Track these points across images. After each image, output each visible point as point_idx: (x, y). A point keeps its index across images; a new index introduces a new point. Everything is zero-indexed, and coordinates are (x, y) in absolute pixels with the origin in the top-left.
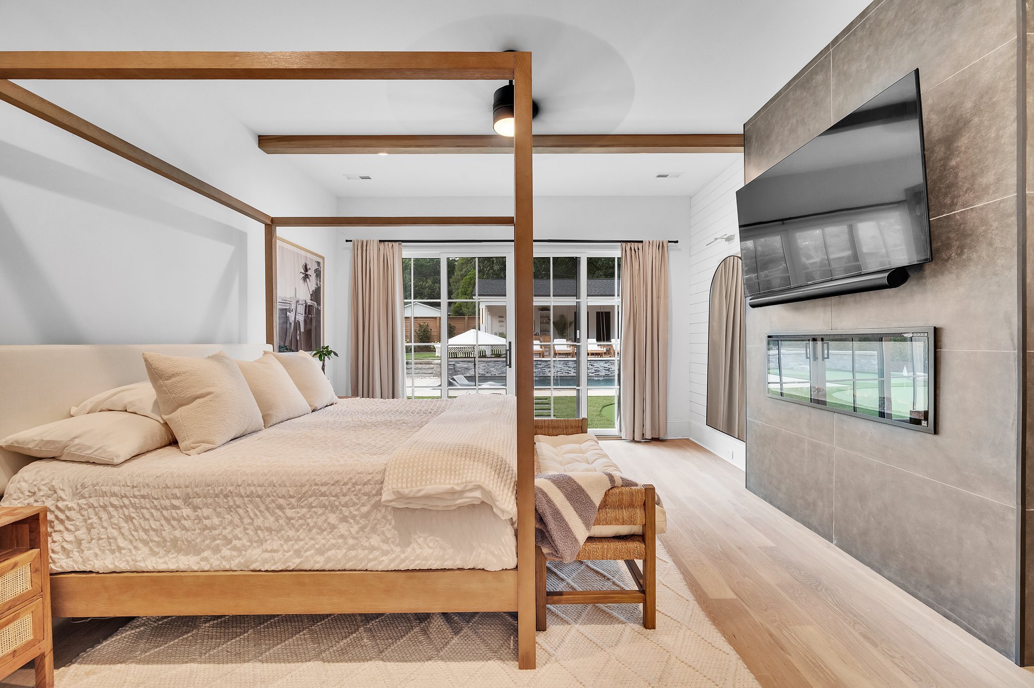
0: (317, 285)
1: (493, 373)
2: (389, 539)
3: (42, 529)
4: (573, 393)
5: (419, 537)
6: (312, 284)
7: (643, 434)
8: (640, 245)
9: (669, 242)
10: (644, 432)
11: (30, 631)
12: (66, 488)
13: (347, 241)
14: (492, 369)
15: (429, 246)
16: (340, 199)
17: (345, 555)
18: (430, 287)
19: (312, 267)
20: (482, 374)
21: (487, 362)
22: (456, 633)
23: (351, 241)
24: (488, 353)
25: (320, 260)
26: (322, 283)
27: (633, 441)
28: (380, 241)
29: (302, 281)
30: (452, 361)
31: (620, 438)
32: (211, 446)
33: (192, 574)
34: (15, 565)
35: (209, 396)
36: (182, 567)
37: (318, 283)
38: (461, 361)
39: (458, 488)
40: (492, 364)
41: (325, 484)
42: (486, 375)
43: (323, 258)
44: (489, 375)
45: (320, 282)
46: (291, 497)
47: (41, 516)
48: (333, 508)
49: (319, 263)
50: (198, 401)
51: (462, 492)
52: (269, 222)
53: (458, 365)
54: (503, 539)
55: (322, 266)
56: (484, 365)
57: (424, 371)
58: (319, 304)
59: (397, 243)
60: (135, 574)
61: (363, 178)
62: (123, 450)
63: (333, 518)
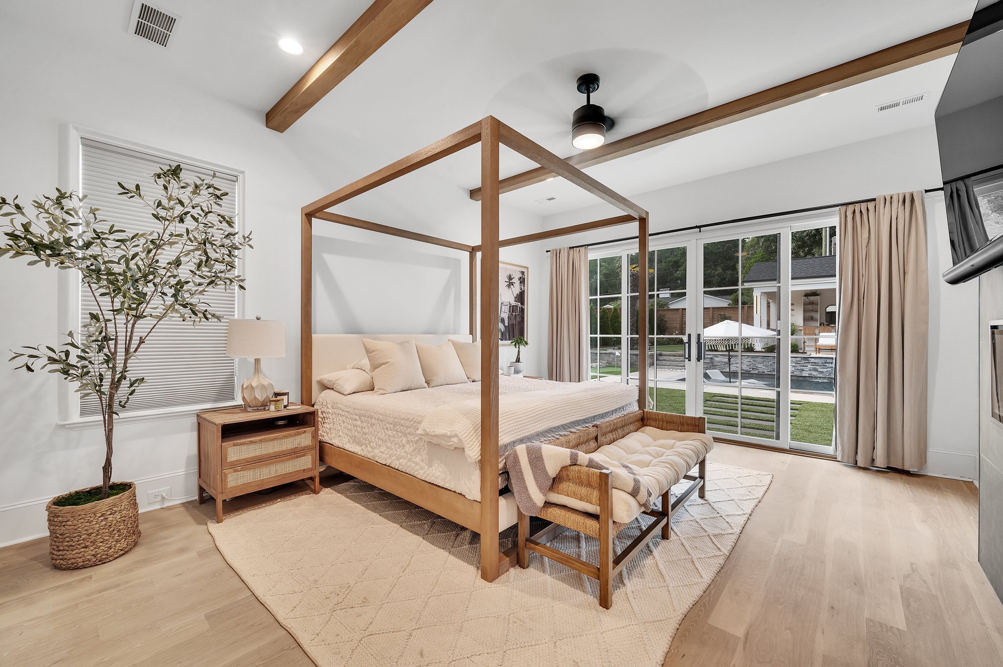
0: (521, 289)
1: (760, 370)
2: (424, 460)
3: (316, 419)
4: (771, 394)
5: (436, 463)
6: (516, 289)
7: (873, 460)
8: (871, 205)
9: (926, 191)
10: (874, 458)
11: (310, 463)
12: (330, 403)
13: (547, 252)
14: (760, 366)
15: (609, 246)
16: (545, 218)
17: (406, 464)
18: (719, 275)
19: (516, 277)
20: (747, 371)
21: (753, 357)
22: (470, 543)
23: (549, 251)
24: (758, 347)
25: (523, 270)
26: (526, 288)
27: (855, 465)
28: (570, 248)
29: (507, 288)
30: (710, 354)
31: (833, 458)
32: (384, 392)
33: (368, 460)
34: (305, 432)
35: (387, 364)
36: (356, 452)
37: (522, 288)
38: (720, 355)
39: (449, 434)
40: (759, 360)
41: (403, 419)
42: (752, 372)
43: (527, 268)
44: (756, 372)
45: (524, 287)
46: (391, 424)
47: (316, 412)
48: (405, 435)
49: (523, 273)
50: (383, 366)
51: (450, 437)
52: (471, 250)
53: (716, 359)
54: (472, 477)
55: (526, 274)
56: (749, 360)
57: (676, 363)
58: (523, 303)
59: (583, 248)
60: (343, 450)
61: (550, 199)
62: (348, 388)
63: (404, 440)
